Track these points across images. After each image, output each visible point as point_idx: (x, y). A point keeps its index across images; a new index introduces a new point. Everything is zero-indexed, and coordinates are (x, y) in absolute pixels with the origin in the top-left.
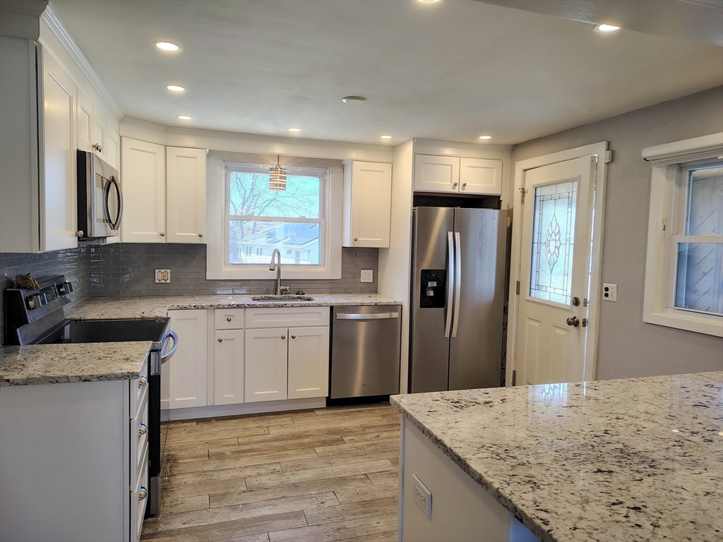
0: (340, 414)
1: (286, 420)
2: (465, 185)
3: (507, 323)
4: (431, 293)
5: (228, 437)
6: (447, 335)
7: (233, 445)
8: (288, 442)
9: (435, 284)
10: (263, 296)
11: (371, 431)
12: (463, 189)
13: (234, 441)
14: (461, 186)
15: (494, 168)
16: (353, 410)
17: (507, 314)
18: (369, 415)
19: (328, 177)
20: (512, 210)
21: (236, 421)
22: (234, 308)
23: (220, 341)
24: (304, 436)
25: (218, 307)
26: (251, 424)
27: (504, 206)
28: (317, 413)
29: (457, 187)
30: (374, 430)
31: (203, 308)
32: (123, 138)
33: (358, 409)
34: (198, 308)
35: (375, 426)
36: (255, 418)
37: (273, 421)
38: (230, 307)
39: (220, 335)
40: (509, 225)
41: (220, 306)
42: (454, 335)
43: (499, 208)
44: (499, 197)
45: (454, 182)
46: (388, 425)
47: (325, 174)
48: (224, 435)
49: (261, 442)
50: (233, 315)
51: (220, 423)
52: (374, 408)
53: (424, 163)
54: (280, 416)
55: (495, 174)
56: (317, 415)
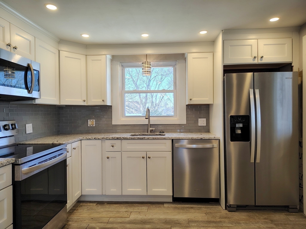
0: (178, 208)
1: (144, 208)
2: (262, 57)
3: (302, 154)
4: (239, 132)
5: (105, 216)
6: (252, 160)
7: (104, 223)
8: (136, 226)
9: (241, 125)
10: (140, 133)
11: (193, 225)
12: (261, 60)
13: (106, 220)
14: (259, 58)
15: (285, 44)
16: (188, 206)
17: (302, 147)
18: (197, 211)
19: (177, 66)
20: (302, 71)
21: (117, 205)
22: (115, 139)
23: (108, 158)
24: (148, 222)
25: (107, 139)
26: (123, 209)
27: (295, 69)
28: (165, 205)
29: (256, 59)
30: (196, 225)
31: (99, 139)
32: (61, 51)
33: (192, 206)
34: (96, 139)
35: (198, 221)
36: (128, 205)
37: (137, 208)
38: (113, 139)
39: (109, 154)
40: (300, 82)
41: (108, 138)
42: (258, 160)
43: (292, 70)
44: (291, 64)
45: (254, 56)
46: (207, 221)
47: (176, 64)
48: (104, 215)
49: (121, 223)
50: (115, 144)
51: (108, 206)
52: (203, 206)
53: (231, 46)
54: (142, 205)
55: (287, 48)
56: (164, 207)
